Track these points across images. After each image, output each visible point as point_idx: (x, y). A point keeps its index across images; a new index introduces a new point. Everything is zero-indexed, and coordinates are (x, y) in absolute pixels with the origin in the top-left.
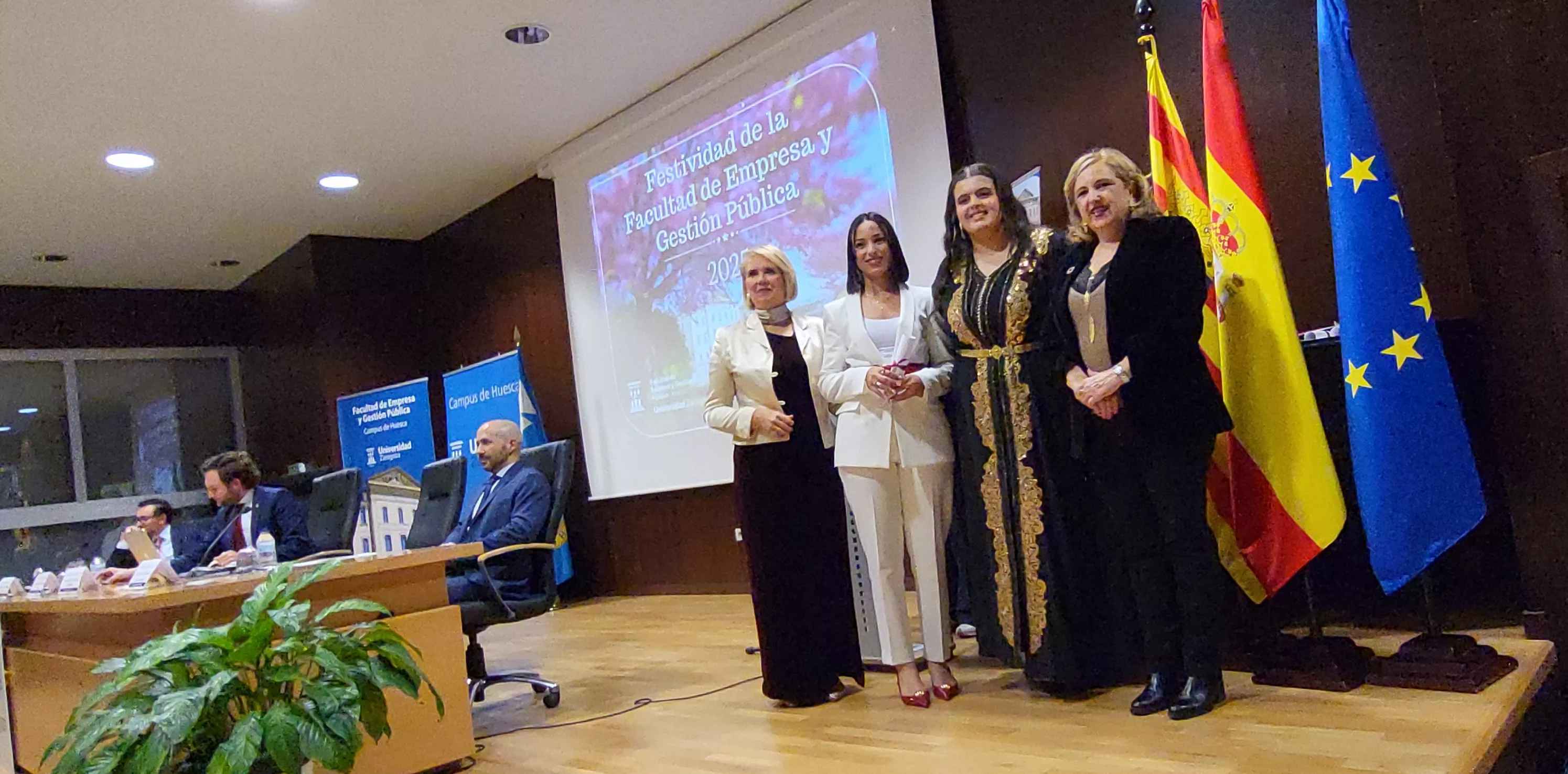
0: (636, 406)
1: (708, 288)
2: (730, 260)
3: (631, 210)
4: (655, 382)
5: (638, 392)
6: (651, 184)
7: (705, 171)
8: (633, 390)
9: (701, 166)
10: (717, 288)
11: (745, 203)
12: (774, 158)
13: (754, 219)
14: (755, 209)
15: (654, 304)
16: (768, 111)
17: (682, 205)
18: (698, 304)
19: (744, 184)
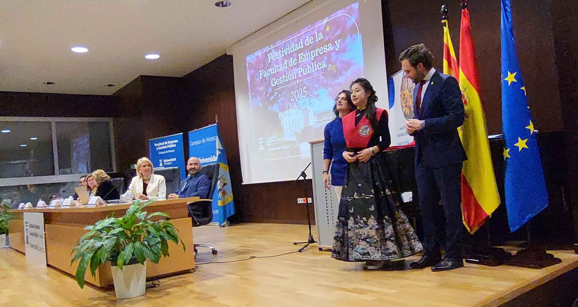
0: (261, 147)
1: (290, 102)
2: (299, 91)
3: (262, 69)
4: (269, 138)
5: (262, 142)
6: (270, 59)
7: (290, 55)
8: (260, 142)
10: (294, 102)
11: (306, 69)
12: (318, 51)
13: (309, 75)
14: (310, 71)
15: (269, 107)
16: (316, 32)
17: (282, 68)
18: (286, 108)
19: (305, 61)
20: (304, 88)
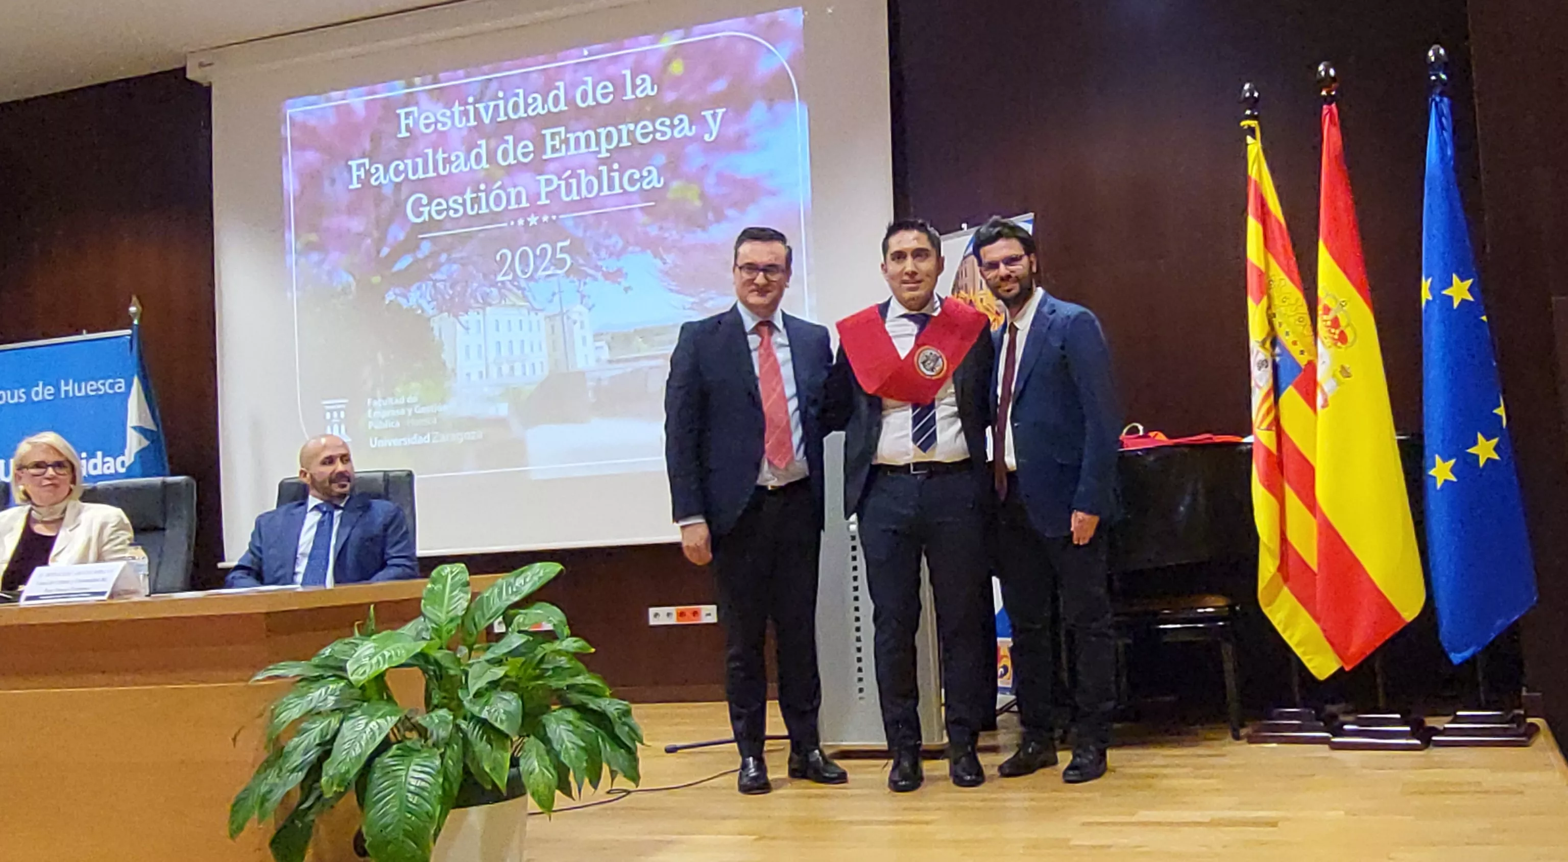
1: (494, 284)
2: (538, 252)
3: (363, 157)
4: (375, 403)
5: (342, 414)
6: (407, 125)
7: (510, 126)
8: (331, 411)
9: (502, 118)
10: (509, 285)
11: (573, 181)
12: (629, 132)
13: (585, 204)
14: (590, 191)
15: (391, 293)
16: (626, 68)
17: (460, 165)
18: (472, 301)
19: (574, 155)
20: (560, 245)
